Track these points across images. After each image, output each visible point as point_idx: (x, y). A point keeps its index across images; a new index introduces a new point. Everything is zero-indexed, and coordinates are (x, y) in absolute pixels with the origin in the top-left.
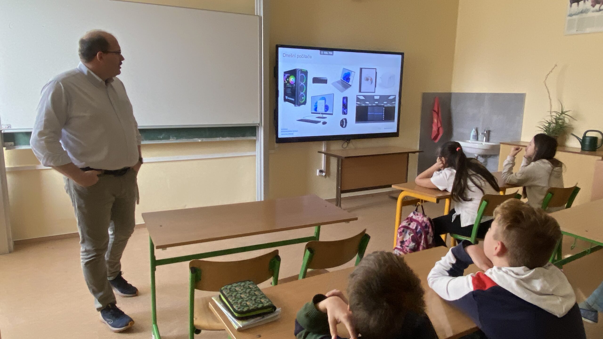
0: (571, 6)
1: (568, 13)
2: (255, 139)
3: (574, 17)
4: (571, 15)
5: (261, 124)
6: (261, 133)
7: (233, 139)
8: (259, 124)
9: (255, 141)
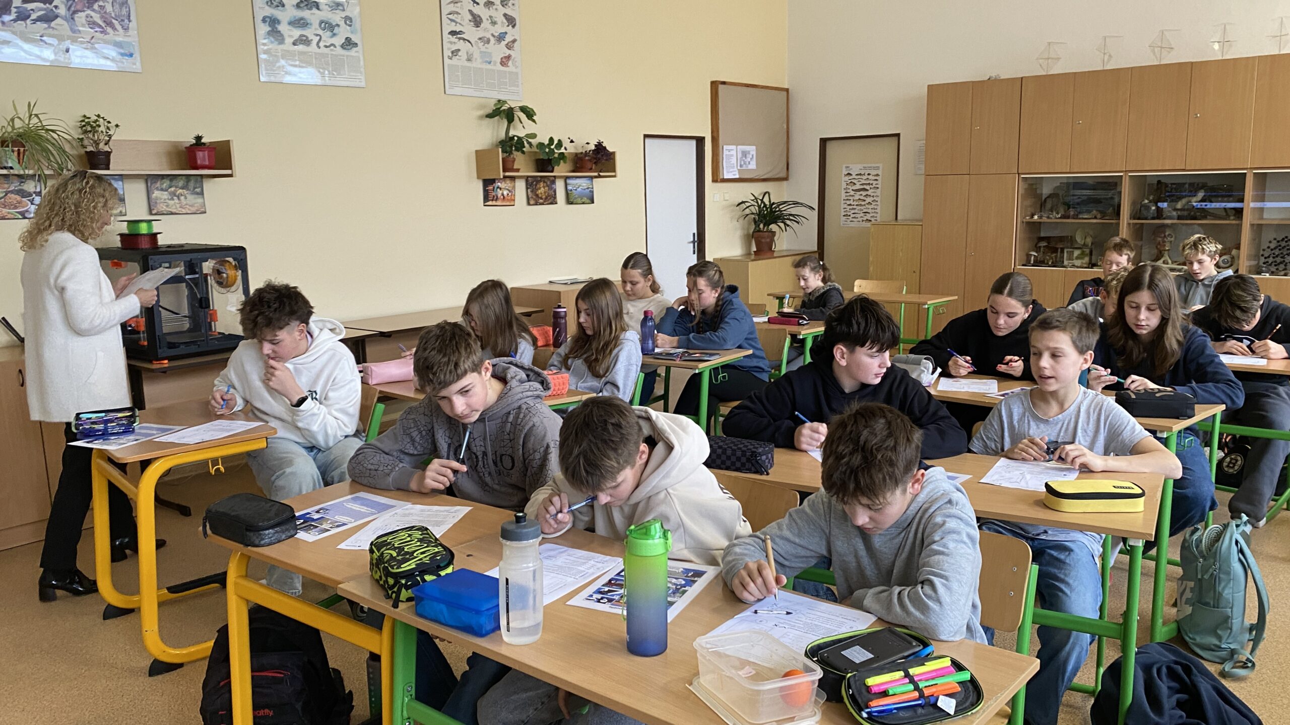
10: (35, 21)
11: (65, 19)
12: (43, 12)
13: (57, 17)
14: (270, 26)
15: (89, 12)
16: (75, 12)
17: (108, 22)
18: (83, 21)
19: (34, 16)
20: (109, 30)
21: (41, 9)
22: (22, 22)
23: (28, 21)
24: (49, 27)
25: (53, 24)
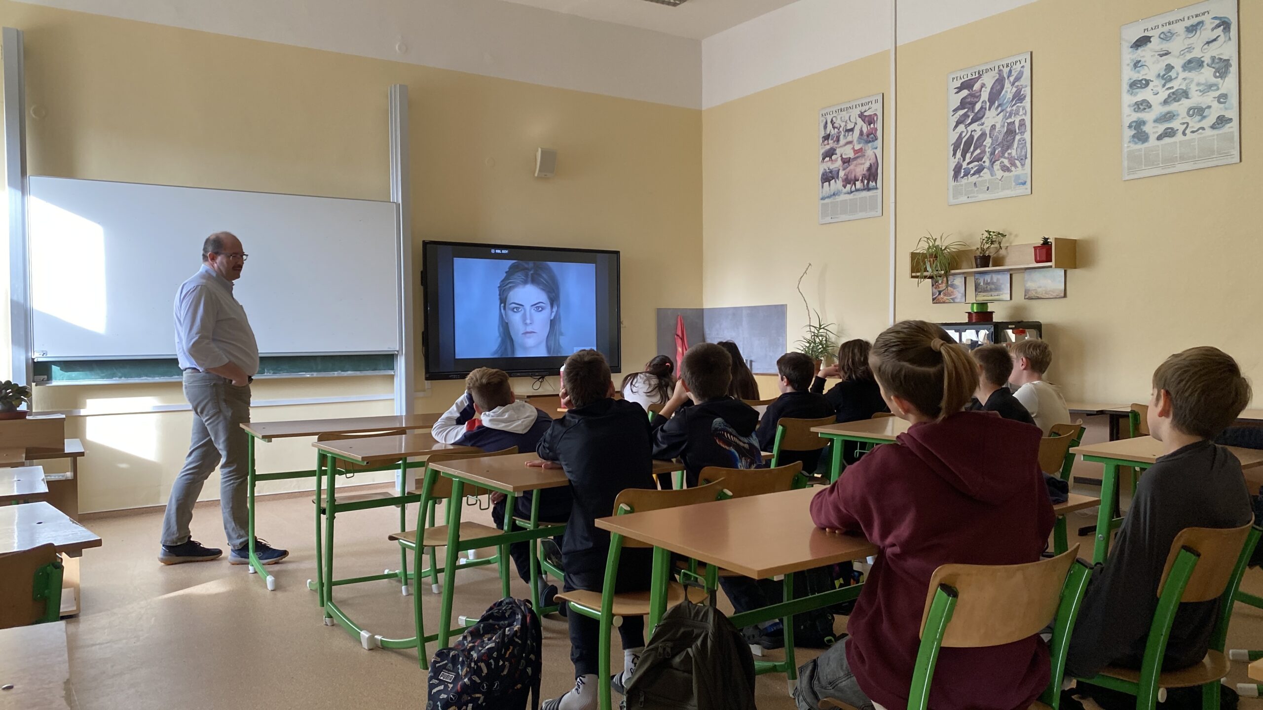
0: (823, 187)
1: (821, 197)
2: (393, 373)
3: (827, 201)
4: (823, 199)
5: (400, 352)
6: (401, 364)
7: (358, 373)
8: (398, 351)
9: (392, 377)
10: (974, 174)
11: (989, 169)
12: (976, 168)
13: (984, 168)
14: (1135, 129)
15: (1002, 159)
16: (994, 162)
17: (1012, 163)
18: (998, 167)
19: (972, 172)
20: (1013, 169)
21: (975, 166)
22: (966, 177)
23: (969, 176)
24: (980, 176)
25: (982, 174)
